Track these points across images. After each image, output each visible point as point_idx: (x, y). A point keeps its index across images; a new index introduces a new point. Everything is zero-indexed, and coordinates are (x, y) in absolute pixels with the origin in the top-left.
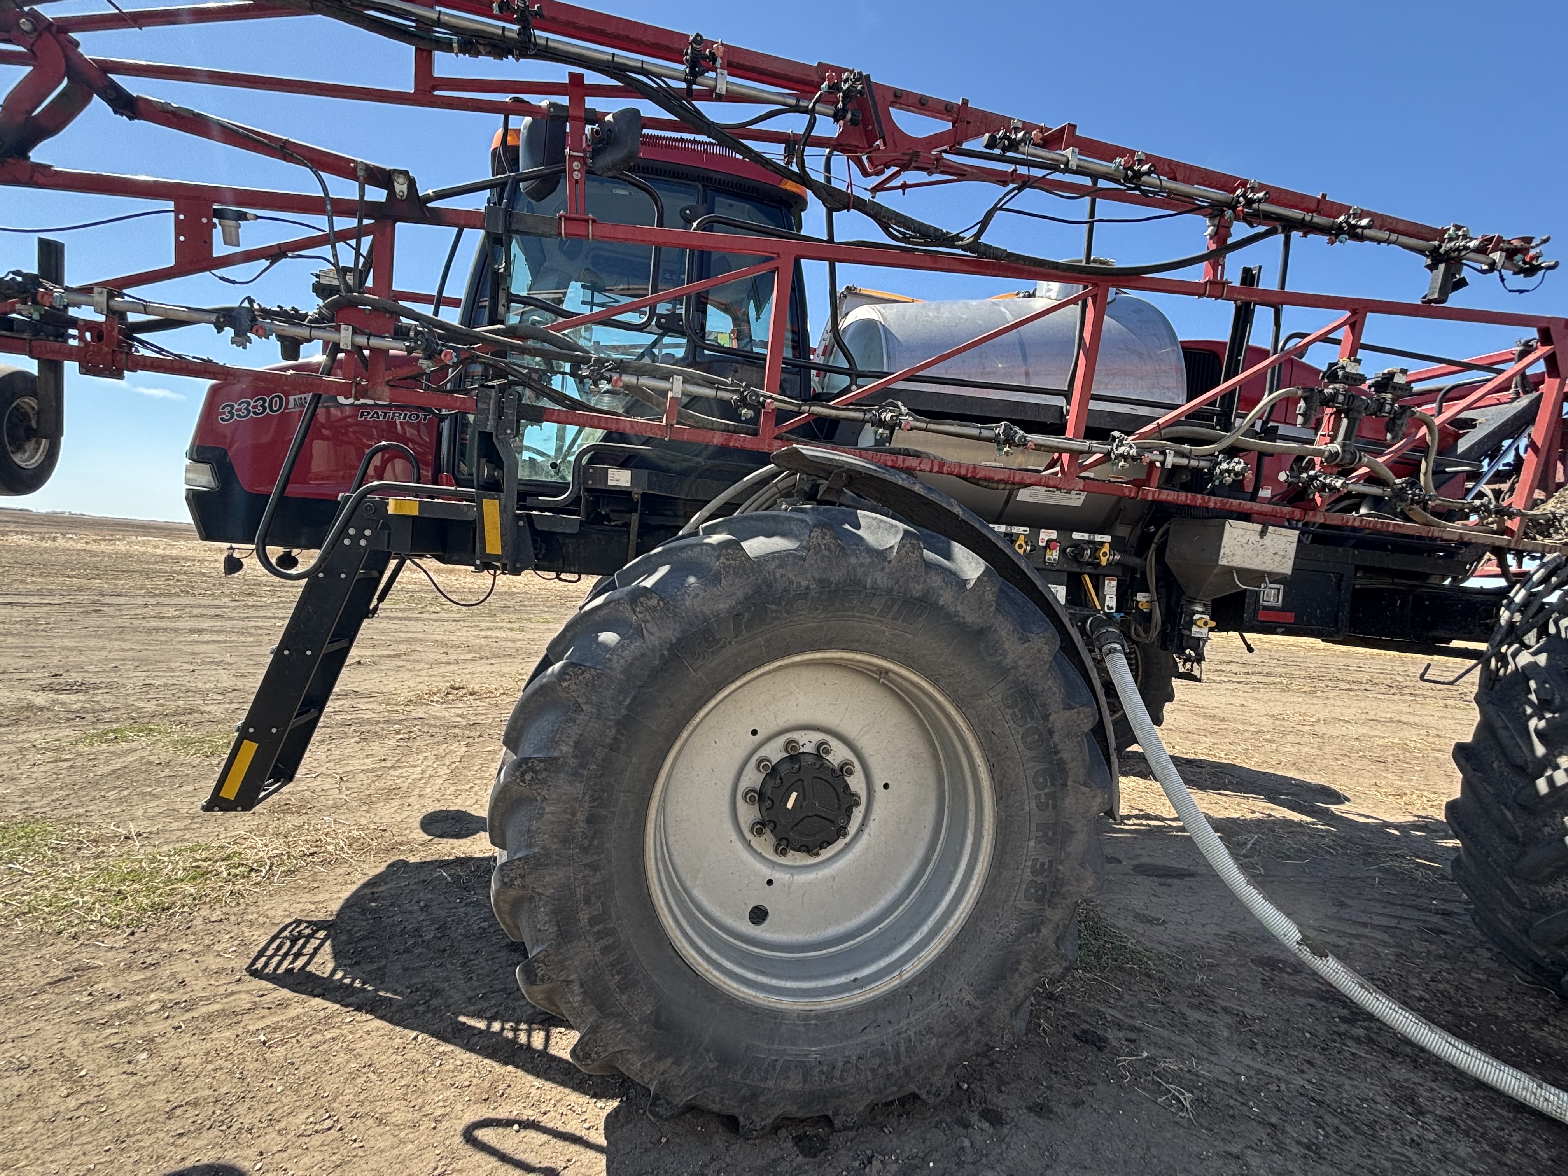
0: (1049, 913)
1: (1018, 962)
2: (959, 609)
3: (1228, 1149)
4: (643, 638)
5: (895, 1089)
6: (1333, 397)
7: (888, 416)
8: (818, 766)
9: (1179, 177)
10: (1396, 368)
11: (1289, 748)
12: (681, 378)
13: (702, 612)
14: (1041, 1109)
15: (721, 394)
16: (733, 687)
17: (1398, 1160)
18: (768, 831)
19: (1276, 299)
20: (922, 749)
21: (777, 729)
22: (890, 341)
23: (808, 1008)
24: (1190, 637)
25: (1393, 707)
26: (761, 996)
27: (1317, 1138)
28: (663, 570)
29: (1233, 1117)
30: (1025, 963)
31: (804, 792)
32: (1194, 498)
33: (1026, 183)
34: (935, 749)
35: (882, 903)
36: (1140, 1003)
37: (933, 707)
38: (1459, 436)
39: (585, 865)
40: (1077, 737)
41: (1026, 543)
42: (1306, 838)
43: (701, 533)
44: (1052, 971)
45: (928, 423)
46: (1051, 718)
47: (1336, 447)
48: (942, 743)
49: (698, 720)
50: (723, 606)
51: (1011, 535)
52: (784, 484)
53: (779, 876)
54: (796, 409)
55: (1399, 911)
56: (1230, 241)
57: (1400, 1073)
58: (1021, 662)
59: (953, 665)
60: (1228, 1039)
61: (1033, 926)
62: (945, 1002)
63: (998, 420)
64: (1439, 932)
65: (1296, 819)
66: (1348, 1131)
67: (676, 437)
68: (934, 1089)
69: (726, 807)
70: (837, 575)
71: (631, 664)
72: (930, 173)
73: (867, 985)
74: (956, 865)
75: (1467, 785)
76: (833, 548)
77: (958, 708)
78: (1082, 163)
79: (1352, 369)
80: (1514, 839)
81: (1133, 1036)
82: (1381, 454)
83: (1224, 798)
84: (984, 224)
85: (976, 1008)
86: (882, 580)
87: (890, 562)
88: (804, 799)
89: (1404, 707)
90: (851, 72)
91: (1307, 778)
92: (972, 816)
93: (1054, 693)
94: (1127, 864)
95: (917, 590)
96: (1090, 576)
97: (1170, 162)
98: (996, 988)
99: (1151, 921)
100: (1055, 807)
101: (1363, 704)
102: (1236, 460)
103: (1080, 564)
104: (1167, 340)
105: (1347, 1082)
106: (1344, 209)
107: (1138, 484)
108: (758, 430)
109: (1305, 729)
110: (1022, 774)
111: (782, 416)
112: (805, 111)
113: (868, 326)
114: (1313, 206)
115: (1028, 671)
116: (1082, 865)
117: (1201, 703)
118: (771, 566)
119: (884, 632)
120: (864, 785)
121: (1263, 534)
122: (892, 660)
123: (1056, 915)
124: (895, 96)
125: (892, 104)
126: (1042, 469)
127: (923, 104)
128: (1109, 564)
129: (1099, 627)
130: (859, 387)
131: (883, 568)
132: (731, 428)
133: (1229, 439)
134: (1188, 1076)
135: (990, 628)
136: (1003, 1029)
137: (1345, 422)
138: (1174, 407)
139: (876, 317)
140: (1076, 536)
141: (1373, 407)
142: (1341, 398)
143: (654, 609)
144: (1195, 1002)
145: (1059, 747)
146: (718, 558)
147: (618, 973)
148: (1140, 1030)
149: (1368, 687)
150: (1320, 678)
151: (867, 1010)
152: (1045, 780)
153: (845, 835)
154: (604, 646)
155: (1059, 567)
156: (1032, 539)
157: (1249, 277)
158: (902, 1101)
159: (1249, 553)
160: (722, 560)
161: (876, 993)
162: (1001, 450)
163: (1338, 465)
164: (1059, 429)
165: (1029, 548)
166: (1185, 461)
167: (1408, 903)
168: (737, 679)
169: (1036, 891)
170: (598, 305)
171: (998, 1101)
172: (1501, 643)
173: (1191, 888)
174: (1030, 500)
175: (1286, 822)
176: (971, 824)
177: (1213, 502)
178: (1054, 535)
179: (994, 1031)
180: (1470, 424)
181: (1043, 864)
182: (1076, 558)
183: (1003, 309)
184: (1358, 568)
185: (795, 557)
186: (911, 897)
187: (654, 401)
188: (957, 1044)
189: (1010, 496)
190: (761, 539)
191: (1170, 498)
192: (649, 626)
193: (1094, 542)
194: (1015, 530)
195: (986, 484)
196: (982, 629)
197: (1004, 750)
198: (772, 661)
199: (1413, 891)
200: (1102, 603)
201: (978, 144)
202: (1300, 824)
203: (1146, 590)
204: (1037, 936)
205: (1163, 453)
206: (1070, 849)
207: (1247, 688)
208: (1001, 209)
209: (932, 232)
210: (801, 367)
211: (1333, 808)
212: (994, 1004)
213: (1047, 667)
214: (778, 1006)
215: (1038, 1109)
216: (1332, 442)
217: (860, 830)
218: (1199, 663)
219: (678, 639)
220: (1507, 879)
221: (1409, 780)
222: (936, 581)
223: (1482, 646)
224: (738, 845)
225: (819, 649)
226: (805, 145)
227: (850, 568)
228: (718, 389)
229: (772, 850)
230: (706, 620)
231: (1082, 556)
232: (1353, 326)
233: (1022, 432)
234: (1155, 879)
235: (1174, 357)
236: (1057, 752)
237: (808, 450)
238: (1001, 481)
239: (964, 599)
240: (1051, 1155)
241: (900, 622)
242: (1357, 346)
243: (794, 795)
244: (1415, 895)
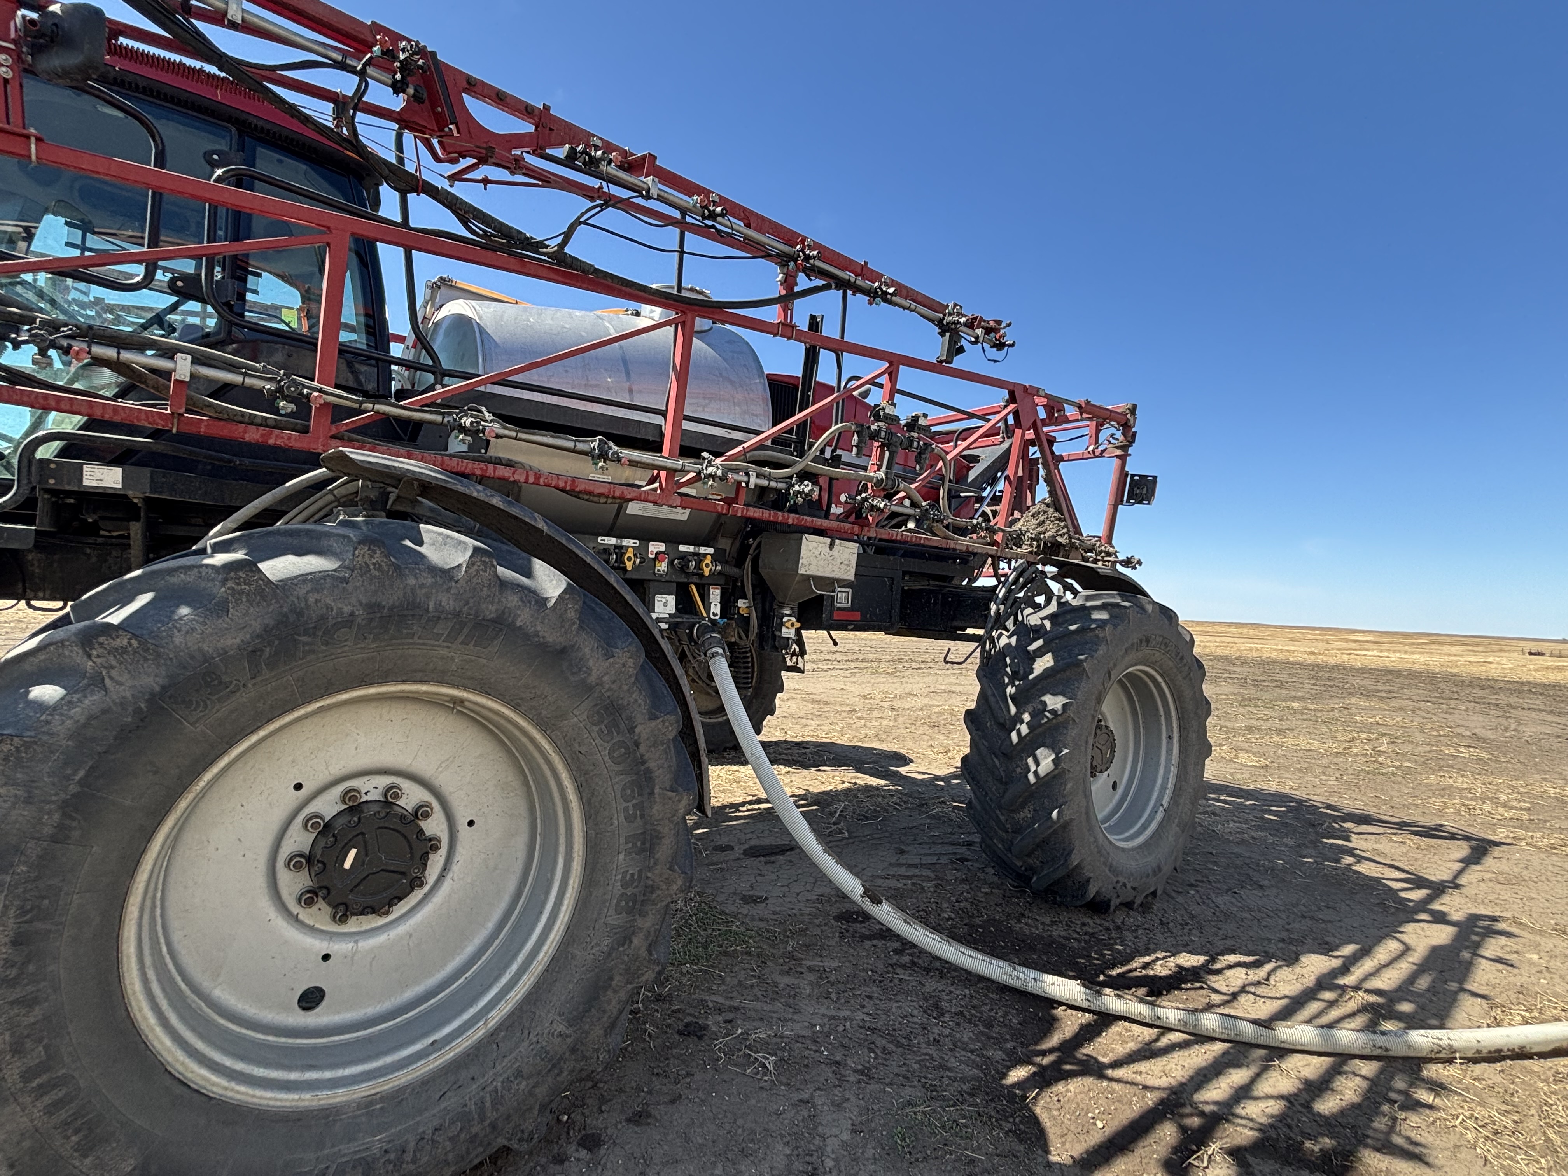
0: (640, 922)
1: (611, 979)
2: (539, 628)
3: (801, 1097)
4: (106, 690)
5: (481, 1149)
6: (878, 433)
7: (467, 421)
8: (382, 815)
9: (753, 225)
10: (920, 413)
11: (874, 723)
12: (189, 358)
13: (200, 650)
14: (639, 1118)
15: (249, 381)
16: (254, 738)
17: (923, 1060)
18: (320, 899)
19: (835, 346)
20: (511, 777)
21: (330, 779)
22: (486, 341)
23: (373, 1092)
24: (780, 637)
25: (947, 680)
26: (308, 1096)
27: (869, 1062)
28: (144, 599)
29: (807, 1066)
30: (617, 978)
31: (366, 847)
32: (776, 515)
33: (609, 201)
34: (526, 777)
35: (470, 949)
36: (740, 981)
37: (517, 733)
38: (970, 469)
39: (12, 1003)
40: (663, 744)
41: (635, 555)
42: (880, 799)
43: (209, 551)
44: (644, 979)
45: (517, 432)
46: (637, 730)
47: (881, 474)
48: (531, 769)
49: (202, 784)
50: (232, 641)
51: (622, 547)
52: (343, 491)
53: (337, 948)
54: (357, 406)
55: (939, 849)
56: (796, 289)
57: (931, 985)
58: (606, 678)
59: (534, 687)
60: (809, 995)
61: (625, 938)
62: (535, 1040)
63: (593, 434)
64: (963, 860)
65: (875, 784)
66: (891, 1047)
67: (186, 429)
68: (526, 1135)
69: (260, 880)
70: (391, 598)
71: (86, 725)
72: (513, 173)
73: (446, 1045)
74: (547, 893)
75: (974, 744)
76: (386, 568)
77: (543, 731)
78: (662, 194)
79: (890, 410)
80: (1000, 780)
81: (730, 1016)
82: (913, 481)
83: (823, 774)
84: (568, 236)
85: (567, 1036)
86: (448, 602)
87: (457, 582)
88: (367, 855)
89: (953, 679)
90: (409, 41)
91: (885, 747)
92: (562, 840)
93: (640, 705)
94: (739, 850)
95: (490, 610)
96: (696, 585)
97: (745, 209)
98: (589, 1010)
99: (754, 900)
100: (642, 816)
101: (927, 679)
102: (806, 483)
103: (687, 575)
104: (755, 371)
105: (895, 1005)
106: (878, 277)
107: (729, 501)
108: (309, 426)
109: (886, 705)
110: (610, 790)
111: (338, 413)
112: (352, 71)
113: (462, 322)
114: (859, 271)
115: (613, 686)
116: (671, 869)
117: (810, 690)
118: (302, 591)
119: (453, 659)
120: (444, 826)
121: (831, 546)
122: (465, 688)
123: (647, 923)
124: (469, 83)
125: (466, 91)
126: (644, 483)
127: (501, 100)
128: (712, 574)
129: (704, 633)
130: (444, 386)
131: (449, 588)
132: (269, 422)
133: (801, 464)
134: (775, 1040)
135: (573, 646)
136: (597, 1050)
137: (887, 453)
138: (758, 433)
139: (470, 314)
140: (683, 548)
141: (906, 442)
142: (883, 434)
143: (124, 650)
144: (786, 968)
145: (646, 757)
146: (224, 582)
147: (77, 1132)
148: (737, 1009)
149: (932, 665)
150: (900, 660)
151: (446, 1074)
152: (633, 791)
153: (421, 885)
154: (40, 706)
155: (667, 578)
156: (641, 552)
157: (815, 324)
158: (494, 1158)
159: (822, 563)
160: (230, 584)
161: (456, 1051)
162: (597, 464)
163: (884, 490)
164: (656, 447)
165: (638, 561)
166: (765, 483)
167: (946, 841)
168: (259, 728)
169: (627, 903)
170: (91, 250)
171: (596, 1123)
172: (992, 630)
173: (791, 861)
174: (640, 513)
175: (868, 788)
176: (562, 849)
177: (792, 518)
178: (662, 547)
179: (588, 1054)
180: (975, 459)
181: (632, 875)
182: (683, 568)
183: (607, 324)
184: (905, 573)
185: (333, 577)
186: (501, 937)
187: (150, 383)
188: (550, 1079)
189: (620, 508)
190: (290, 558)
191: (757, 515)
192: (114, 673)
193: (698, 554)
194: (625, 542)
195: (586, 497)
196: (565, 648)
197: (592, 768)
198: (309, 702)
199: (950, 830)
200: (708, 610)
201: (561, 152)
202: (876, 788)
203: (744, 597)
204: (629, 947)
205: (747, 474)
206: (657, 856)
207: (847, 673)
208: (585, 223)
209: (515, 234)
210: (377, 360)
211: (903, 770)
212: (587, 1027)
213: (633, 680)
214: (331, 1101)
215: (637, 1118)
216: (879, 470)
217: (442, 876)
218: (802, 657)
219: (163, 687)
220: (998, 812)
221: (953, 739)
222: (512, 600)
223: (981, 632)
224: (280, 923)
225: (372, 684)
226: (355, 109)
227: (408, 591)
228: (245, 375)
229: (328, 918)
230: (207, 659)
231: (688, 567)
232: (890, 375)
233: (616, 448)
234: (762, 859)
235: (760, 387)
236: (643, 763)
237: (356, 455)
238: (600, 495)
239: (544, 618)
240: (645, 1161)
241: (471, 646)
242: (894, 391)
243: (353, 853)
244: (951, 834)
